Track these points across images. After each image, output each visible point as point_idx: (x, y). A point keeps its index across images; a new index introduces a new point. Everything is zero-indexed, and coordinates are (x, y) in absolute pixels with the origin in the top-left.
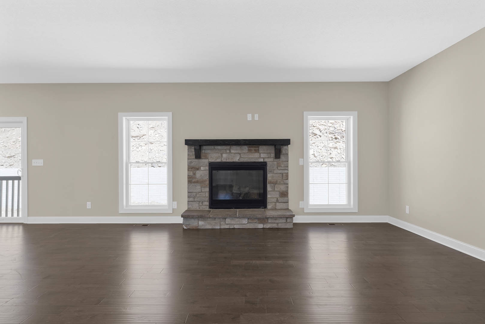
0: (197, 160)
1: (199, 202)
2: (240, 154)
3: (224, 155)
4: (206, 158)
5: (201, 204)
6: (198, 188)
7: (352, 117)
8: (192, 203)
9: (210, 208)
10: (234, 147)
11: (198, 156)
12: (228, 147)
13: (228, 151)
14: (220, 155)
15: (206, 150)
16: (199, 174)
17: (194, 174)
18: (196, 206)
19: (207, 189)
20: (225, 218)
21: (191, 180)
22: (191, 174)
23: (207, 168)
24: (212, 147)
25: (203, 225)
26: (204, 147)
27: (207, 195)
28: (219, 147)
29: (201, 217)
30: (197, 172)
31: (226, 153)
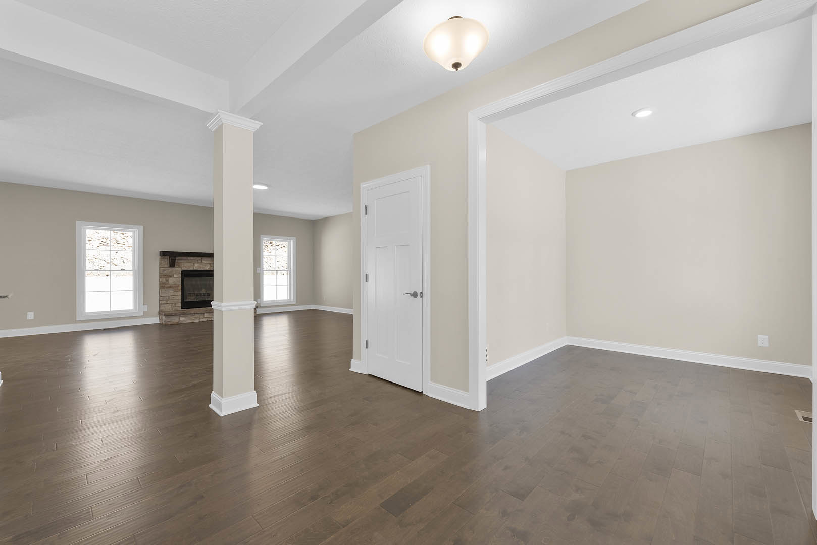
0: (170, 269)
1: (172, 304)
2: (210, 264)
3: (196, 265)
4: (179, 267)
5: (174, 305)
6: (171, 292)
7: (292, 241)
8: (165, 305)
9: (182, 308)
10: (205, 259)
11: (172, 265)
12: (200, 258)
13: (200, 262)
14: (192, 264)
15: (179, 260)
16: (171, 281)
17: (167, 280)
18: (168, 308)
19: (180, 293)
20: (204, 313)
21: (163, 286)
22: (164, 280)
23: (180, 275)
24: (185, 258)
25: (184, 321)
26: (177, 258)
27: (180, 297)
28: (192, 258)
29: (180, 315)
30: (170, 278)
31: (198, 263)
